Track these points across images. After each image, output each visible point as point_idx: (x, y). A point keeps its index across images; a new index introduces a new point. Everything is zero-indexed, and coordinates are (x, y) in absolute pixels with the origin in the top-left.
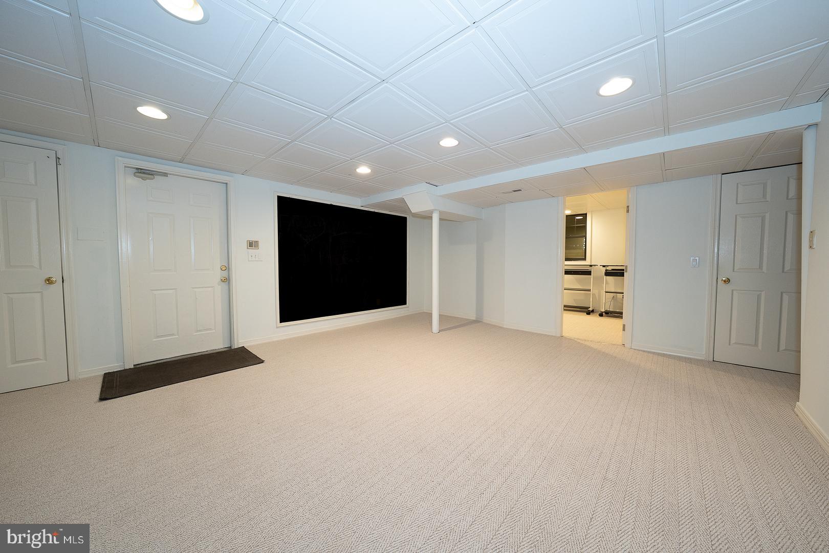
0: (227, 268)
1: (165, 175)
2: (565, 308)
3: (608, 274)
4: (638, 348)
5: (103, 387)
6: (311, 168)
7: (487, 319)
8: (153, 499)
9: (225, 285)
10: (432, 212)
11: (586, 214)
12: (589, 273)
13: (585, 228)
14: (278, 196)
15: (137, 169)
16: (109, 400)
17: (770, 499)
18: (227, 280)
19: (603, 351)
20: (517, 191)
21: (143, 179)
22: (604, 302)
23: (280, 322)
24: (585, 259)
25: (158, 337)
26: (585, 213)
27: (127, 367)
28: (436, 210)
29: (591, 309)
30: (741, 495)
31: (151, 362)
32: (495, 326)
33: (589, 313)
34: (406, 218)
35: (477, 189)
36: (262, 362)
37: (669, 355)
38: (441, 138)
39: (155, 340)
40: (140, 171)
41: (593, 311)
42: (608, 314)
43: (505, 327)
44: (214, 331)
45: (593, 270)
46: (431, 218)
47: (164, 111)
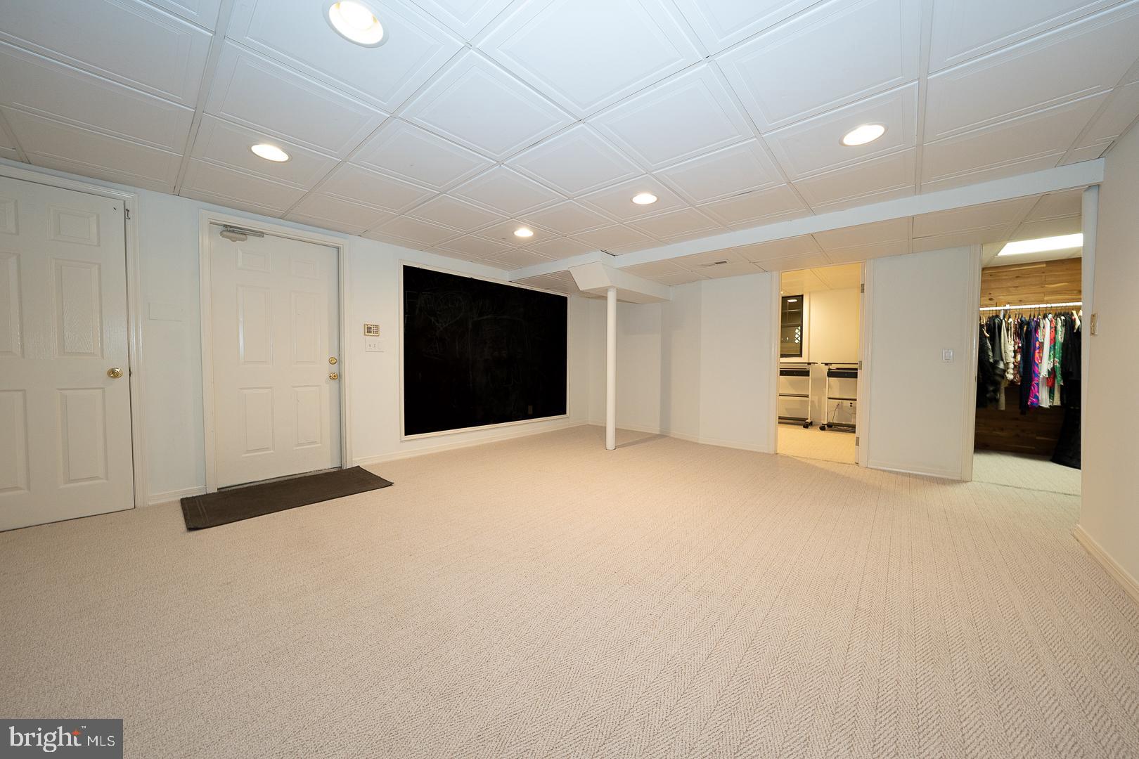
0: (337, 361)
1: (261, 234)
2: (781, 420)
3: (831, 374)
4: (875, 467)
5: (185, 515)
6: (453, 229)
7: (675, 432)
8: (306, 638)
9: (335, 384)
10: (606, 290)
11: (802, 296)
12: (806, 373)
13: (800, 314)
14: (404, 266)
15: (225, 226)
16: (202, 531)
17: (1050, 626)
18: (337, 377)
19: (833, 470)
20: (720, 263)
21: (233, 240)
22: (826, 411)
23: (406, 435)
24: (800, 355)
25: (248, 451)
26: (800, 294)
27: (210, 491)
28: (612, 287)
29: (809, 421)
30: (1018, 622)
31: (239, 485)
32: (687, 442)
33: (806, 426)
34: (566, 298)
35: (668, 260)
36: (391, 484)
37: (916, 475)
38: (635, 193)
39: (244, 455)
40: (229, 229)
41: (811, 424)
42: (830, 426)
43: (700, 442)
44: (320, 445)
45: (811, 368)
46: (606, 298)
47: (284, 151)
